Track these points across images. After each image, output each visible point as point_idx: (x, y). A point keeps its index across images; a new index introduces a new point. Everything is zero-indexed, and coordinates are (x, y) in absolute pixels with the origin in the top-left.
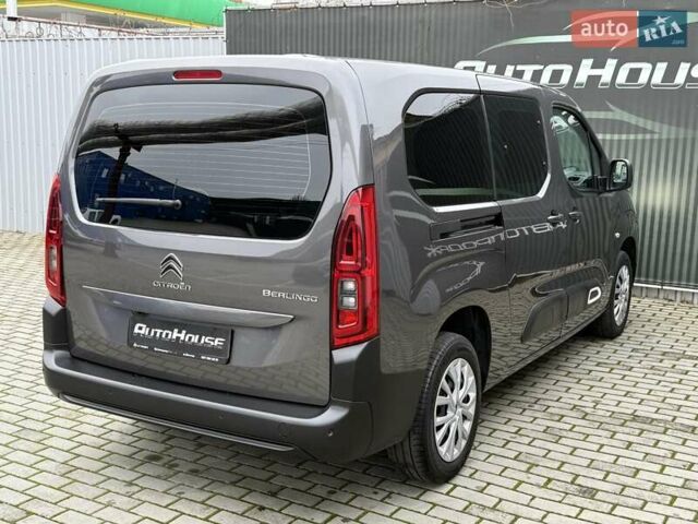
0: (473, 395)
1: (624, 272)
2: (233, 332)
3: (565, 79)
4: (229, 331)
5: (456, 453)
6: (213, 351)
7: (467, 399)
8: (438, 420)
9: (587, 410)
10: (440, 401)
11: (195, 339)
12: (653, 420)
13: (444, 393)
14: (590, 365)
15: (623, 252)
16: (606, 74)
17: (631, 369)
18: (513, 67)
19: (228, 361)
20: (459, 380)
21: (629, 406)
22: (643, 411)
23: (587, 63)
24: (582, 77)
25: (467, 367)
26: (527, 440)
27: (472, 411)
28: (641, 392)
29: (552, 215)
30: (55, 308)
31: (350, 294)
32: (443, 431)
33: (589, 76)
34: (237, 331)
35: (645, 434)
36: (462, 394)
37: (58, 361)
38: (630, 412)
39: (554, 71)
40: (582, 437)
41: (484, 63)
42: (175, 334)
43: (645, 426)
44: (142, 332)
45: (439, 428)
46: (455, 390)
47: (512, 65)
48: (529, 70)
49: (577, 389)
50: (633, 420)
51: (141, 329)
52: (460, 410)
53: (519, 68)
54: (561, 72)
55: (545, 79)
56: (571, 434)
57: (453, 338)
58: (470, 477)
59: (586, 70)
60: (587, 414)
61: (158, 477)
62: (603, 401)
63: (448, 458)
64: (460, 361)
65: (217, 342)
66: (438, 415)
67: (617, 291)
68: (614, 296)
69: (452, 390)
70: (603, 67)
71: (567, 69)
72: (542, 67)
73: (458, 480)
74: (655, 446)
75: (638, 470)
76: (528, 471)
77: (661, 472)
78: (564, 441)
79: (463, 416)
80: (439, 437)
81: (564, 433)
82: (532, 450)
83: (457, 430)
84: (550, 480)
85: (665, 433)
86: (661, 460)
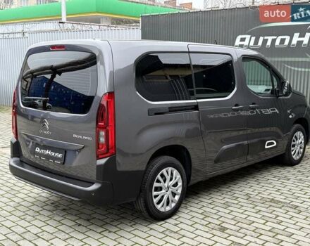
0: (180, 184)
1: (300, 134)
2: (66, 152)
3: (286, 43)
5: (168, 208)
6: (58, 159)
7: (176, 185)
8: (155, 193)
10: (156, 184)
11: (53, 154)
12: (280, 202)
13: (158, 181)
15: (298, 125)
19: (64, 163)
20: (169, 177)
21: (274, 195)
22: (279, 198)
25: (175, 172)
26: (212, 206)
27: (180, 191)
28: (285, 190)
29: (236, 105)
30: (15, 140)
32: (158, 198)
35: (271, 208)
36: (172, 183)
37: (14, 162)
38: (272, 198)
40: (240, 207)
41: (249, 36)
42: (48, 152)
43: (273, 204)
45: (156, 196)
46: (167, 182)
48: (270, 39)
50: (271, 202)
51: (38, 150)
52: (170, 190)
53: (266, 38)
54: (285, 39)
55: (277, 43)
58: (176, 219)
60: (250, 197)
62: (263, 193)
63: (162, 210)
64: (170, 169)
65: (60, 156)
66: (155, 191)
67: (293, 143)
69: (165, 181)
71: (288, 38)
73: (169, 220)
74: (271, 213)
75: (254, 222)
76: (203, 219)
77: (264, 224)
78: (229, 208)
79: (172, 193)
80: (155, 201)
81: (232, 205)
82: (212, 211)
83: (168, 198)
84: (210, 223)
85: (280, 208)
86: (268, 219)
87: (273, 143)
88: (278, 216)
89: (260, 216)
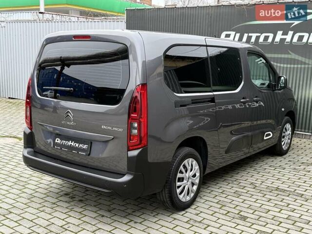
0: (198, 174)
1: (288, 126)
2: (91, 143)
3: (270, 40)
4: (90, 142)
5: (188, 198)
6: (83, 150)
7: (194, 176)
8: (178, 184)
9: (257, 185)
10: (179, 175)
11: (77, 145)
12: (285, 190)
13: (181, 172)
14: (266, 166)
15: (287, 117)
16: (288, 38)
17: (284, 169)
18: (247, 34)
19: (89, 155)
20: (190, 167)
21: (277, 184)
22: (282, 187)
23: (280, 33)
24: (277, 39)
25: (195, 163)
26: (225, 196)
27: (197, 181)
28: (285, 179)
29: (243, 99)
30: (28, 131)
31: (135, 128)
32: (181, 188)
33: (281, 39)
34: (93, 142)
35: (279, 196)
36: (192, 173)
37: (28, 153)
38: (276, 186)
39: (265, 36)
40: (250, 196)
41: (234, 33)
42: (70, 143)
43: (280, 193)
44: (58, 142)
45: (179, 187)
46: (188, 172)
47: (247, 33)
48: (254, 36)
49: (256, 176)
50: (276, 190)
51: (58, 141)
52: (190, 180)
53: (250, 35)
55: (261, 40)
56: (245, 194)
57: (187, 150)
58: (195, 209)
59: (279, 36)
60: (256, 186)
61: (66, 202)
62: (266, 182)
63: (184, 200)
64: (191, 160)
65: (85, 147)
66: (178, 181)
67: (283, 134)
68: (281, 137)
69: (186, 171)
70: (287, 35)
71: (271, 36)
72: (260, 34)
73: (189, 210)
74: (281, 201)
75: (269, 211)
76: (220, 208)
77: (279, 212)
78: (241, 197)
79: (192, 183)
80: (178, 191)
81: (243, 194)
82: (226, 200)
83: (189, 189)
84: (229, 212)
85: (288, 196)
86: (281, 207)
87: (269, 135)
88: (289, 204)
89: (273, 205)
